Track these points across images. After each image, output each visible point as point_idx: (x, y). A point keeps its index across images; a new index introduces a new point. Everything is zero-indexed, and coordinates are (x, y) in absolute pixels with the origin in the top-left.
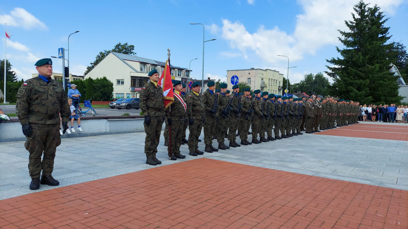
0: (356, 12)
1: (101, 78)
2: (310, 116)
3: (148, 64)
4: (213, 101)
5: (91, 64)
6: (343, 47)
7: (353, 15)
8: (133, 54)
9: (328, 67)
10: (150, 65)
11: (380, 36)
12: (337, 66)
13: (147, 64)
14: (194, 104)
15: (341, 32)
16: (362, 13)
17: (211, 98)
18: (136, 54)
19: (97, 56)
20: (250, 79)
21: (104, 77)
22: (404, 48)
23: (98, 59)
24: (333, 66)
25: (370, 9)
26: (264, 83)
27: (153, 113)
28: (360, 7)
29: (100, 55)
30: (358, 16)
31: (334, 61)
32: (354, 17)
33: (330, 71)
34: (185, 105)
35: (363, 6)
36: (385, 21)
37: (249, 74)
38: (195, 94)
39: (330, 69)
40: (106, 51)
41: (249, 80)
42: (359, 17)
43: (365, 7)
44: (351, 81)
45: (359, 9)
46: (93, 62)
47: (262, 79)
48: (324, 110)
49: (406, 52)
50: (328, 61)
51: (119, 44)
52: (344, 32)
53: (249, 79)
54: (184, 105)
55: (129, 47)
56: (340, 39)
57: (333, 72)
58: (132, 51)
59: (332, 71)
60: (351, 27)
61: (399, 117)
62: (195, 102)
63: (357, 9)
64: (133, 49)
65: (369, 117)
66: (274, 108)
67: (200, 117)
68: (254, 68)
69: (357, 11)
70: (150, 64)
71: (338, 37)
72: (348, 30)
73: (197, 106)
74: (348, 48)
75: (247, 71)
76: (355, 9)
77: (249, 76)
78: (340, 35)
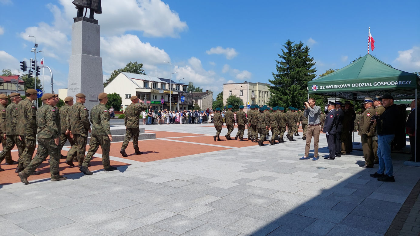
0: (285, 48)
1: (112, 94)
5: (107, 80)
6: (277, 73)
7: (283, 50)
8: (142, 71)
10: (152, 82)
12: (273, 85)
13: (149, 82)
16: (290, 49)
18: (144, 71)
19: (112, 74)
20: (242, 91)
21: (115, 93)
23: (112, 76)
25: (295, 45)
26: (254, 94)
28: (288, 44)
29: (114, 72)
37: (242, 87)
40: (119, 69)
41: (242, 92)
42: (287, 51)
43: (291, 44)
46: (108, 79)
47: (253, 91)
51: (130, 62)
52: (279, 61)
53: (241, 91)
55: (138, 65)
56: (277, 66)
58: (140, 68)
64: (142, 67)
68: (247, 82)
72: (282, 60)
74: (280, 73)
75: (240, 84)
77: (241, 89)
78: (277, 63)
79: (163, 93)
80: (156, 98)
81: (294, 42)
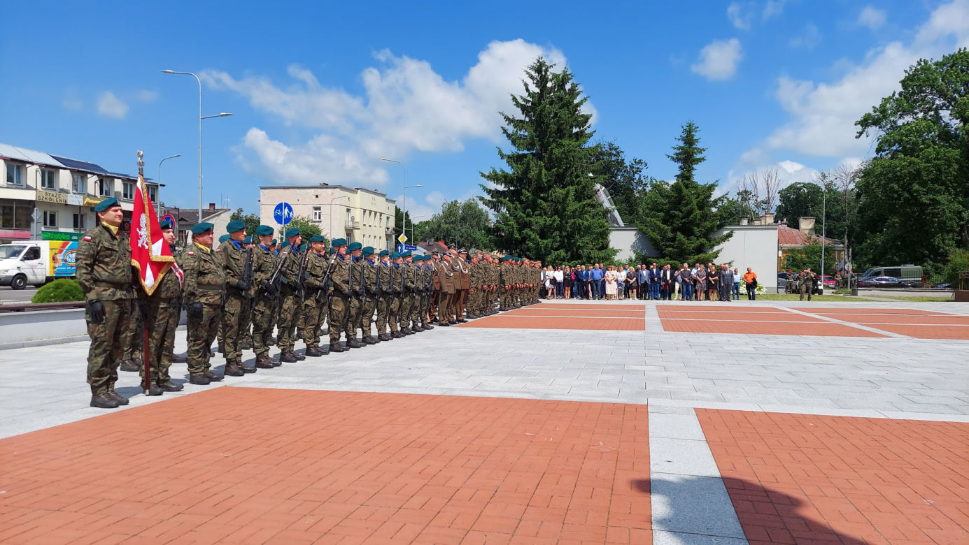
0: (531, 81)
2: (446, 290)
3: (32, 163)
4: (242, 263)
6: (510, 149)
7: (526, 85)
9: (485, 189)
10: (37, 167)
11: (575, 130)
13: (28, 165)
14: (201, 269)
15: (507, 119)
16: (542, 82)
17: (238, 257)
20: (319, 209)
22: (621, 154)
24: (493, 186)
25: (555, 76)
26: (353, 218)
27: (109, 292)
28: (539, 70)
30: (534, 89)
31: (495, 177)
32: (527, 90)
33: (488, 197)
34: (180, 273)
35: (544, 68)
36: (581, 103)
37: (317, 196)
38: (201, 249)
39: (489, 192)
41: (318, 212)
42: (537, 90)
43: (546, 71)
44: (527, 219)
45: (537, 74)
47: (348, 210)
48: (474, 279)
49: (625, 161)
50: (483, 175)
52: (511, 117)
53: (316, 209)
54: (177, 274)
56: (505, 131)
57: (494, 200)
59: (492, 197)
60: (524, 109)
61: (611, 289)
62: (203, 267)
63: (533, 73)
65: (559, 290)
66: (375, 277)
67: (217, 297)
69: (532, 77)
70: (37, 164)
71: (502, 127)
72: (519, 115)
73: (207, 274)
74: (521, 152)
75: (312, 190)
76: (528, 73)
77: (317, 203)
78: (505, 124)
79: (82, 204)
80: (53, 223)
81: (555, 65)
